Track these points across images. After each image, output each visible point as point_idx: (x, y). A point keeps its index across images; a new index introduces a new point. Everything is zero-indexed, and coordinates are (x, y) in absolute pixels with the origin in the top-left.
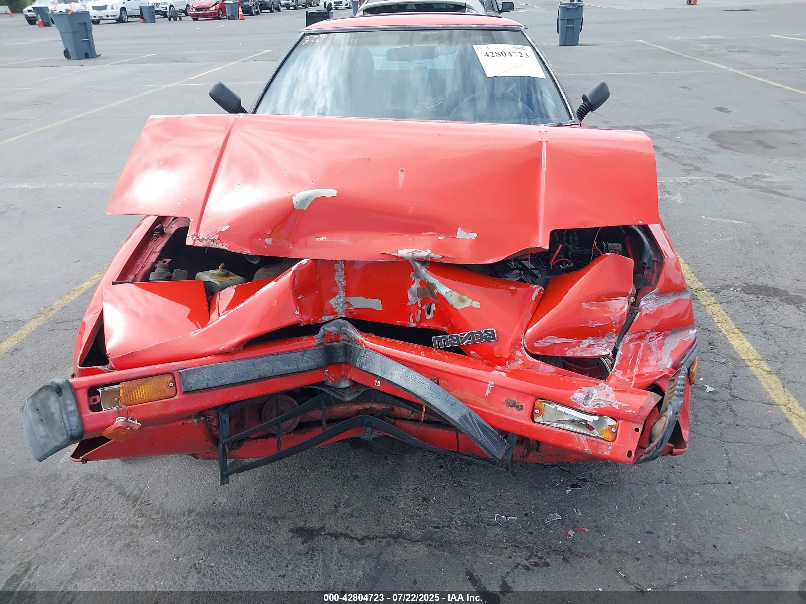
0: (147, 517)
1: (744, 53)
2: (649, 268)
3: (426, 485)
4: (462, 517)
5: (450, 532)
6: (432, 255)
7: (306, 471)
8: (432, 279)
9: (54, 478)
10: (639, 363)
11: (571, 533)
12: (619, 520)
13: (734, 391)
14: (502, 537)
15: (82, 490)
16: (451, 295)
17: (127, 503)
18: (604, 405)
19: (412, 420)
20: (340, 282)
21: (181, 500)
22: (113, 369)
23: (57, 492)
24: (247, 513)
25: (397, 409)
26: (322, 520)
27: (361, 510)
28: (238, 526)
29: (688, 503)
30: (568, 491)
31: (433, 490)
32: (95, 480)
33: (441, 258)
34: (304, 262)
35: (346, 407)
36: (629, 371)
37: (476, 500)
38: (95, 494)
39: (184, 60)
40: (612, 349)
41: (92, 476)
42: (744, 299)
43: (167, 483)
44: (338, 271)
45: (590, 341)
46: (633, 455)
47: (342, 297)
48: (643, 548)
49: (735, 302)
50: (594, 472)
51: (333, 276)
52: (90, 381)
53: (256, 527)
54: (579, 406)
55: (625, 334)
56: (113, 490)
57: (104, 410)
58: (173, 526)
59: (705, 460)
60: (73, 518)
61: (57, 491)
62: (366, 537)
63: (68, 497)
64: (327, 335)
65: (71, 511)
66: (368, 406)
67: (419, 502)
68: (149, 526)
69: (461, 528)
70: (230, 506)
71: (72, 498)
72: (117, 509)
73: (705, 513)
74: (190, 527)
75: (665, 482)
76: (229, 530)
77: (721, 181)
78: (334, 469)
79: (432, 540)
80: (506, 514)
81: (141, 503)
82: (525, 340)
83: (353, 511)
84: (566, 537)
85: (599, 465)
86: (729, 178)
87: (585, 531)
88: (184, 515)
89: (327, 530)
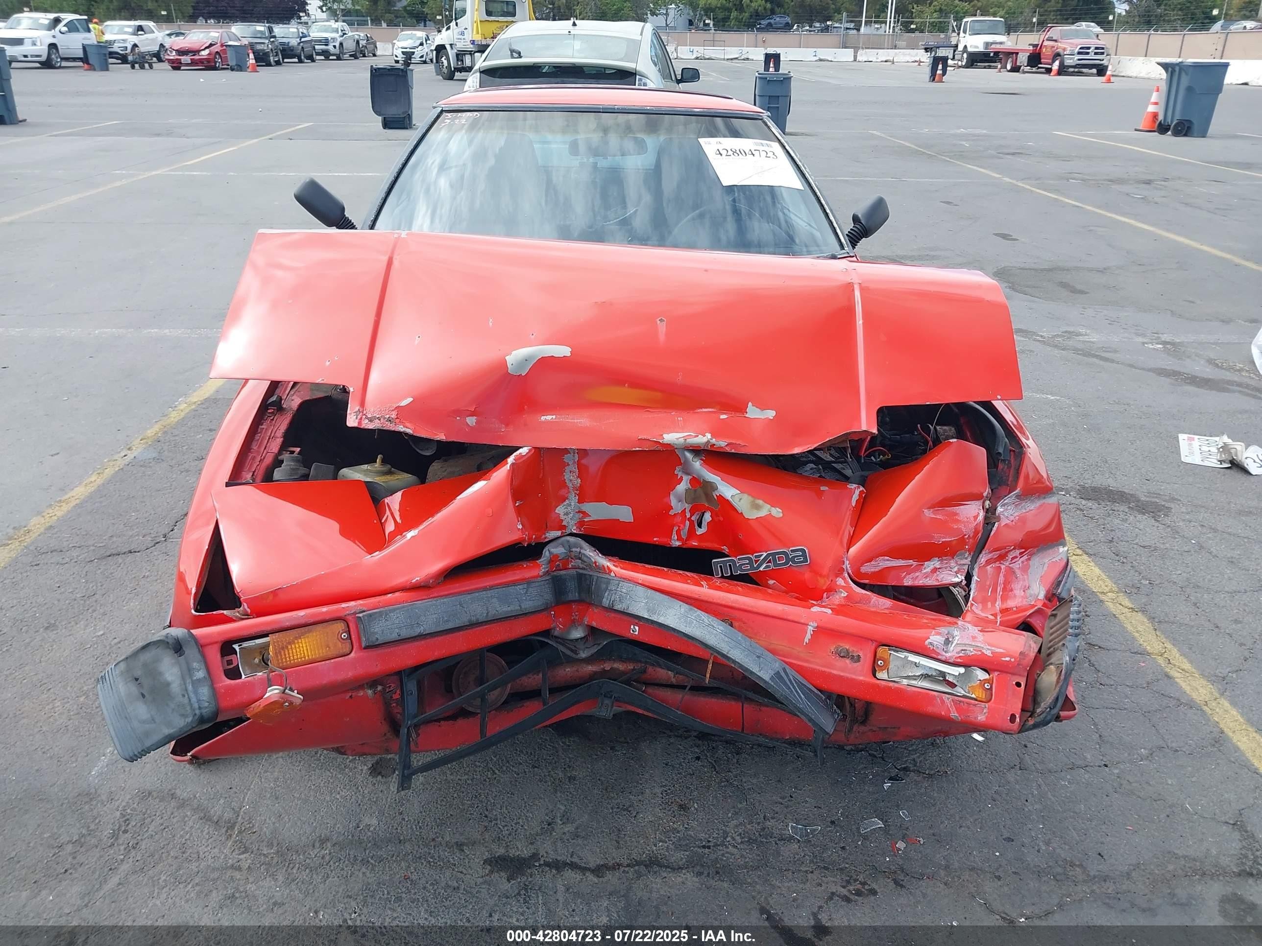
0: (255, 853)
1: (1021, 155)
2: (1004, 461)
3: (680, 786)
4: (740, 830)
5: (727, 853)
6: (714, 441)
7: (494, 773)
8: (711, 476)
9: (87, 800)
10: (1001, 593)
11: (901, 845)
12: (964, 824)
13: (1090, 637)
14: (804, 856)
15: (137, 815)
16: (740, 499)
17: (216, 833)
18: (971, 651)
19: (672, 686)
20: (571, 480)
21: (304, 823)
22: (248, 615)
23: (97, 821)
24: (413, 839)
25: (650, 669)
26: (531, 844)
27: (588, 827)
28: (403, 859)
29: (1054, 796)
30: (887, 786)
31: (691, 792)
32: (158, 800)
33: (726, 446)
34: (524, 451)
35: (575, 669)
36: (989, 604)
37: (757, 804)
38: (161, 821)
39: (169, 134)
40: (964, 574)
41: (150, 793)
42: (1081, 507)
43: (277, 798)
44: (568, 465)
45: (935, 563)
46: (1018, 720)
47: (573, 504)
48: (1004, 863)
49: (1070, 511)
50: (919, 757)
51: (561, 472)
52: (224, 632)
53: (431, 860)
54: (939, 654)
55: (980, 552)
56: (189, 813)
57: (243, 677)
58: (299, 863)
59: (1066, 735)
60: (131, 860)
61: (96, 818)
62: (602, 865)
63: (116, 828)
64: (553, 560)
65: (125, 849)
66: (607, 666)
67: (674, 812)
68: (261, 866)
69: (742, 847)
70: (385, 830)
71: (123, 829)
72: (201, 842)
73: (1080, 809)
74: (327, 865)
75: (1018, 767)
76: (389, 867)
77: (1022, 339)
78: (536, 767)
79: (702, 866)
80: (804, 822)
81: (240, 832)
82: (848, 562)
83: (577, 828)
84: (895, 851)
85: (923, 747)
86: (1032, 335)
87: (919, 841)
88: (314, 846)
89: (542, 859)
